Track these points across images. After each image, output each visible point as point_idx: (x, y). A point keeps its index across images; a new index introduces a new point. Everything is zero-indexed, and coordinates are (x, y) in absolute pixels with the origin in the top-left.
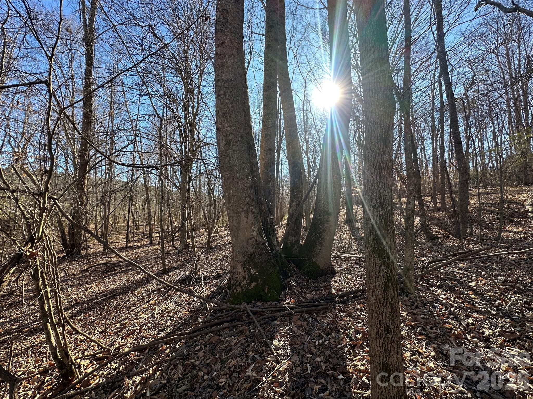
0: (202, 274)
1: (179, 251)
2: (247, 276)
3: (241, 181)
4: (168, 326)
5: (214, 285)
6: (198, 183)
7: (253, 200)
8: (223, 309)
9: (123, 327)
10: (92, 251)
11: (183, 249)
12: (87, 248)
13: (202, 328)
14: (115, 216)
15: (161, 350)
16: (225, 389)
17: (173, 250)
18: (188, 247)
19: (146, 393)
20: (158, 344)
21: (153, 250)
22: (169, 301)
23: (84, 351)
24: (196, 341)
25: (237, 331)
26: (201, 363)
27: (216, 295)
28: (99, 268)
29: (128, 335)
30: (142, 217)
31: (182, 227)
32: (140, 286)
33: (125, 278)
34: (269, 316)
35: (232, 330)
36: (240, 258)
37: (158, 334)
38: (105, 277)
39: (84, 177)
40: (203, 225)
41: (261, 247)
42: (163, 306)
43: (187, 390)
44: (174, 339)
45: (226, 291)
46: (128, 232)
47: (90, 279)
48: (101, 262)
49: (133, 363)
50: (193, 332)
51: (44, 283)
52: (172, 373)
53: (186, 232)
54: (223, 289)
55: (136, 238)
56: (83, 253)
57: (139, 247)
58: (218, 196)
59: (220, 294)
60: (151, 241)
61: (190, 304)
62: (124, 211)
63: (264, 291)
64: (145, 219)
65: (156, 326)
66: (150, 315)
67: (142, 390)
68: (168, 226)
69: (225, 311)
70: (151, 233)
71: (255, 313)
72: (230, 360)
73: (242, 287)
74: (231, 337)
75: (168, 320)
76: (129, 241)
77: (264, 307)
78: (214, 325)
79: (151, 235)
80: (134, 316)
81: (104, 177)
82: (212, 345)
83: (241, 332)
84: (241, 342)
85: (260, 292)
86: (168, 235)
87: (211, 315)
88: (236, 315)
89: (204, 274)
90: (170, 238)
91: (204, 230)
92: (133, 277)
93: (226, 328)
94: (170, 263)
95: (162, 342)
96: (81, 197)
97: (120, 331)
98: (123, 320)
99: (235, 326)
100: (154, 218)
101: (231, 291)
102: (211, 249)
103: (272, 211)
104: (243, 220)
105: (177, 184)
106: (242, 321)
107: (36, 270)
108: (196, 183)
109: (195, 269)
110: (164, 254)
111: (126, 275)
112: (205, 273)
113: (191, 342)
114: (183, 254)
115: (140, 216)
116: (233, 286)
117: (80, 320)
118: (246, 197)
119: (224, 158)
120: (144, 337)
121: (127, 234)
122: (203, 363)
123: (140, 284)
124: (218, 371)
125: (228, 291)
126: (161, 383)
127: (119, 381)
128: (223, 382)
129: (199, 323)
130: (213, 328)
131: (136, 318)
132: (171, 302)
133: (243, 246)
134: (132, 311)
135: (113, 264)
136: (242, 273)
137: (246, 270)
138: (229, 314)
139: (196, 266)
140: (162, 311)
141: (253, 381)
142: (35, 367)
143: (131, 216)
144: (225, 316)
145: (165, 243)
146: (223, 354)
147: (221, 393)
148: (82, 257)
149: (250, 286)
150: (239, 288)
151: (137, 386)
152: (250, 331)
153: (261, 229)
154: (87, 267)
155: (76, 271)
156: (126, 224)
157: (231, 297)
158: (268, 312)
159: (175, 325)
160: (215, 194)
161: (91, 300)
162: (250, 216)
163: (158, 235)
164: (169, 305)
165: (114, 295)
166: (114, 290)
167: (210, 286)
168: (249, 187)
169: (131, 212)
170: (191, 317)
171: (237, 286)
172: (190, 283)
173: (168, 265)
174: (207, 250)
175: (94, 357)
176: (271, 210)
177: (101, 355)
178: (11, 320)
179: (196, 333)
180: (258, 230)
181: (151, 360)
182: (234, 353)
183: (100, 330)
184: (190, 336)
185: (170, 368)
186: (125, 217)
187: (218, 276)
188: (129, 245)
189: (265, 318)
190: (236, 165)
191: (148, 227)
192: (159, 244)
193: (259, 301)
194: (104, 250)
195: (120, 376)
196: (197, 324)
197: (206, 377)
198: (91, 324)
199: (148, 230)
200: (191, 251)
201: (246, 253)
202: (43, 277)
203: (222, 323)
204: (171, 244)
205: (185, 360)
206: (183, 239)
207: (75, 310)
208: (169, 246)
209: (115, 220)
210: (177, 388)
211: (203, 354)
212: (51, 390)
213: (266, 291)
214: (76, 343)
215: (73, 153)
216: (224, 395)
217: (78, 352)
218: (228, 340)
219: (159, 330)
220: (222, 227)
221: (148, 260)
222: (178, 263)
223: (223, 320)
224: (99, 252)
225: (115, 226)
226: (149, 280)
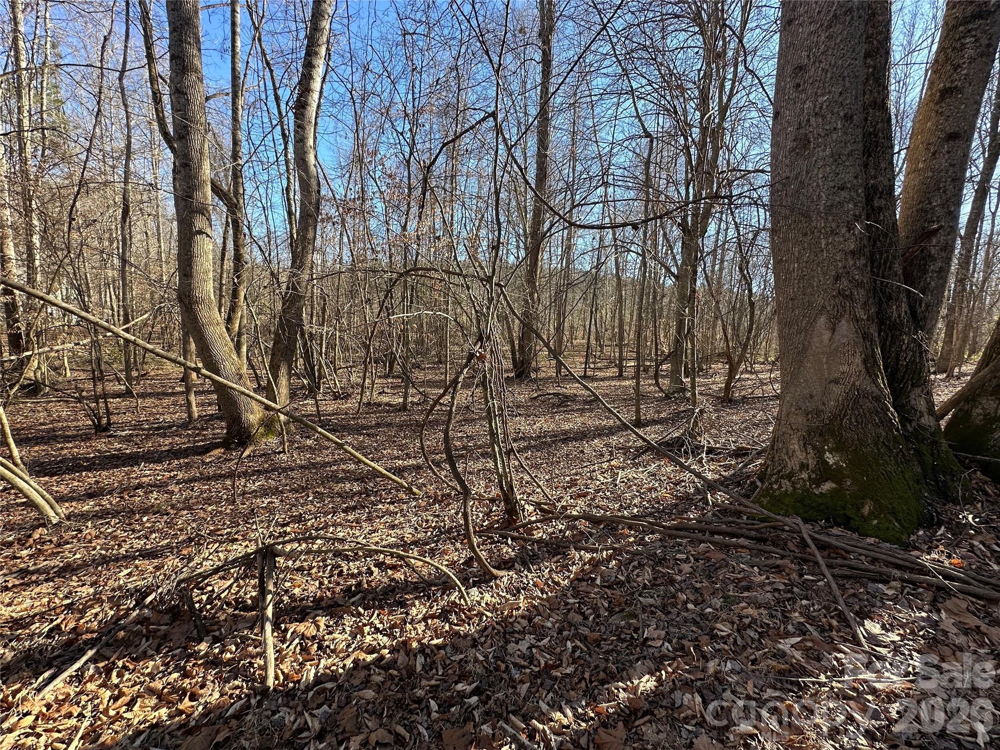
0: (705, 440)
1: (667, 396)
2: (812, 463)
3: (827, 238)
4: (635, 505)
5: (727, 468)
6: (717, 267)
7: (859, 285)
8: (741, 512)
9: (573, 483)
10: (543, 375)
11: (674, 392)
12: (537, 370)
13: (694, 529)
14: (572, 327)
15: (621, 534)
16: (725, 643)
17: (655, 392)
18: (684, 390)
19: (595, 579)
20: (618, 523)
21: (623, 387)
22: (641, 469)
23: (529, 494)
24: (680, 545)
25: (770, 562)
26: (685, 581)
27: (729, 485)
28: (549, 399)
29: (579, 496)
30: (609, 332)
31: (676, 350)
32: (600, 435)
33: (579, 420)
34: (863, 567)
35: (756, 556)
36: (799, 420)
37: (619, 510)
38: (556, 412)
39: (536, 264)
40: (719, 355)
41: (868, 405)
42: (631, 473)
43: (656, 608)
44: (643, 526)
45: (753, 483)
46: (587, 355)
47: (538, 411)
48: (552, 392)
49: (582, 533)
50: (677, 528)
51: (491, 394)
52: (635, 573)
53: (682, 361)
54: (748, 477)
55: (599, 365)
56: (533, 375)
57: (603, 379)
58: (762, 295)
59: (738, 484)
60: (621, 372)
61: (676, 485)
62: (584, 320)
63: (858, 509)
64: (614, 336)
65: (618, 498)
66: (610, 480)
67: (591, 573)
68: (651, 351)
69: (745, 517)
70: (621, 359)
71: (822, 546)
72: (744, 604)
73: (794, 483)
74: (753, 567)
75: (637, 496)
76: (589, 367)
77: (854, 543)
78: (719, 533)
79: (621, 362)
80: (588, 474)
81: (559, 265)
82: (710, 563)
83: (778, 569)
84: (775, 586)
85: (844, 508)
86: (650, 366)
87: (714, 515)
88: (770, 532)
89: (709, 443)
90: (652, 372)
91: (720, 365)
92: (591, 421)
93: (743, 547)
94: (648, 412)
95: (626, 524)
96: (531, 295)
97: (570, 487)
98: (574, 475)
99: (765, 552)
100: (629, 335)
101: (767, 484)
102: (730, 401)
103: (925, 319)
104: (821, 335)
105: (674, 270)
106: (784, 549)
107: (485, 376)
108: (713, 266)
109: (692, 429)
110: (639, 397)
111: (581, 416)
112: (711, 441)
113: (672, 542)
114: (673, 402)
115: (606, 331)
116: (771, 475)
117: (526, 458)
118: (837, 278)
119: (784, 185)
120: (598, 506)
121: (587, 356)
122: (688, 583)
123: (601, 432)
124: (717, 610)
125: (759, 484)
126: (616, 577)
127: (565, 548)
128: (722, 631)
129: (689, 519)
130: (716, 536)
131: (591, 478)
132: (643, 472)
133: (811, 396)
134: (586, 467)
135: (566, 397)
136: (798, 453)
137: (810, 450)
138: (753, 524)
139: (696, 423)
140: (628, 480)
141: (792, 665)
142: (485, 492)
143: (593, 327)
144: (744, 526)
145: (643, 378)
146: (731, 587)
147: (717, 647)
148: (531, 381)
149: (818, 486)
150: (786, 484)
151: (585, 564)
152: (801, 576)
153: (875, 361)
154: (536, 395)
155: (524, 397)
156: (585, 341)
157: (764, 496)
158: (863, 558)
159: (647, 508)
160: (754, 291)
161: (539, 437)
162: (844, 326)
163: (633, 364)
164: (640, 475)
165: (565, 439)
166: (565, 432)
167: (720, 466)
168: (853, 253)
169: (593, 322)
170: (676, 505)
171: (782, 477)
172: (680, 451)
173: (645, 415)
174: (722, 402)
175: (538, 505)
176: (920, 316)
177: (546, 507)
178: (468, 436)
179: (682, 533)
180: (865, 362)
181: (606, 541)
182: (756, 597)
183: (547, 477)
184: (670, 534)
185: (632, 564)
186: (585, 329)
187: (739, 453)
188: (589, 373)
189: (851, 568)
190: (819, 197)
191: (617, 350)
192: (632, 378)
193: (839, 525)
194: (557, 376)
195: (566, 542)
196: (685, 519)
197: (690, 606)
198: (537, 467)
199: (617, 354)
200: (688, 400)
201: (818, 412)
202: (491, 388)
203: (738, 536)
204: (654, 382)
205: (657, 564)
206: (674, 375)
207: (523, 444)
208: (650, 385)
209: (572, 333)
210: (640, 595)
211: (691, 570)
212: (498, 521)
213: (866, 510)
214: (521, 482)
215: (525, 230)
216: (723, 652)
217: (523, 493)
218: (744, 570)
219: (621, 505)
220: (763, 363)
221: (613, 401)
222: (662, 415)
223: (739, 531)
224: (550, 378)
225: (572, 343)
226: (613, 430)
